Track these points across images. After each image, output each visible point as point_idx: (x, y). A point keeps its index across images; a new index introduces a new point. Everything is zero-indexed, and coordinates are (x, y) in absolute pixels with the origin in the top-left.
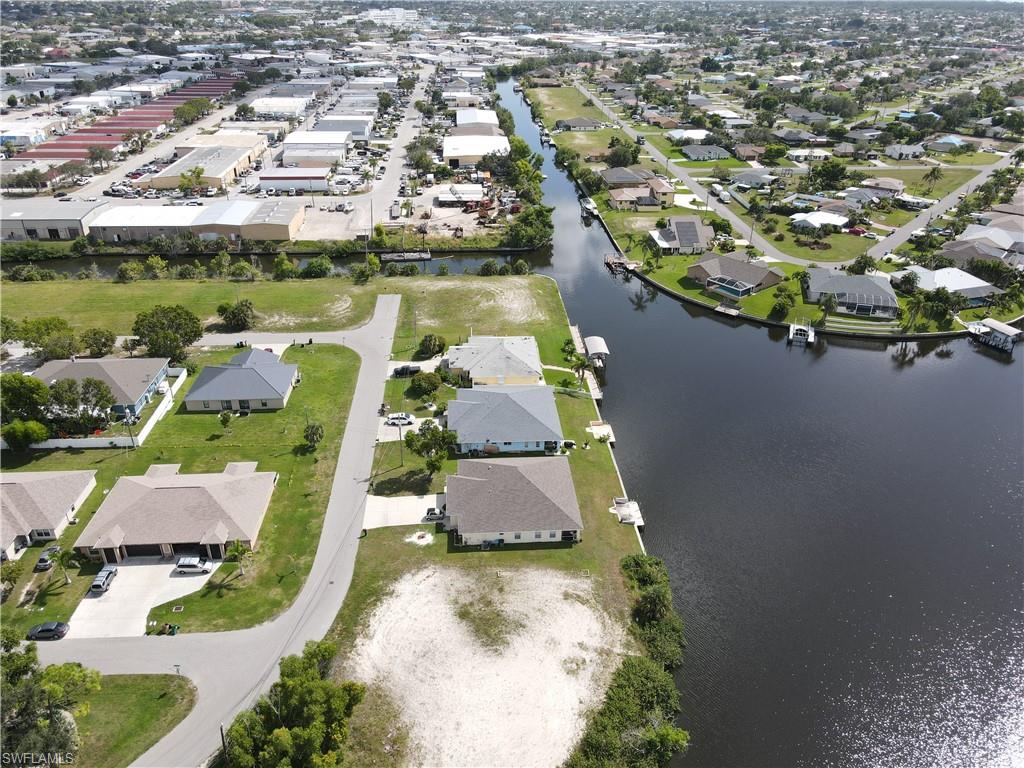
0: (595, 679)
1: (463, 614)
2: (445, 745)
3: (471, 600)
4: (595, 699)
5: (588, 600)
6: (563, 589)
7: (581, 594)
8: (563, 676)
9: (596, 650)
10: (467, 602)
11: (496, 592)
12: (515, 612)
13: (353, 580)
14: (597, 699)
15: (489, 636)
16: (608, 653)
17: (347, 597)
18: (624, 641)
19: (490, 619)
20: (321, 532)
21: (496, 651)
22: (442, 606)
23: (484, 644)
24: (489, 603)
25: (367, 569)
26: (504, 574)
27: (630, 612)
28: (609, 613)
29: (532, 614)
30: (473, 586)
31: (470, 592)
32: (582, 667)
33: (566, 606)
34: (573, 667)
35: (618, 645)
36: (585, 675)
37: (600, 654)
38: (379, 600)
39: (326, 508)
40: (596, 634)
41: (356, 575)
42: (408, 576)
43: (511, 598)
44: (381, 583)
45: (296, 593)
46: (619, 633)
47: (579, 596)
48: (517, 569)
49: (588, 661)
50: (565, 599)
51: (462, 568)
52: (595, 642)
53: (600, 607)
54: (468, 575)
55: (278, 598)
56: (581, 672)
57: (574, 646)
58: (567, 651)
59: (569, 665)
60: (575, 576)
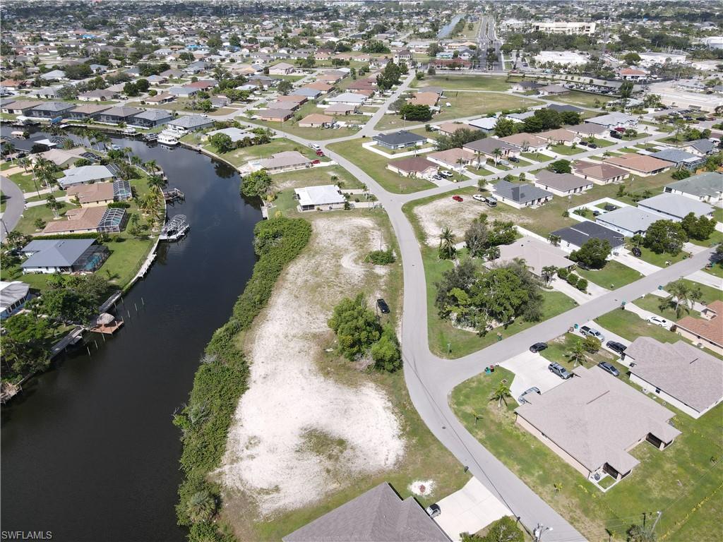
0: (237, 441)
1: (341, 442)
2: (304, 381)
3: (343, 454)
4: (234, 431)
5: (259, 494)
6: (282, 494)
7: (266, 497)
8: (257, 433)
9: (242, 459)
10: (345, 452)
11: (330, 468)
12: (308, 459)
13: (433, 435)
14: (233, 433)
15: (315, 436)
16: (233, 462)
17: (425, 424)
18: (223, 476)
19: (322, 446)
20: (500, 460)
21: (305, 429)
22: (359, 442)
23: (315, 430)
24: (330, 457)
25: (434, 448)
26: (335, 485)
27: (223, 504)
28: (239, 491)
29: (295, 462)
30: (350, 465)
31: (349, 460)
32: (248, 444)
33: (274, 480)
34: (253, 441)
35: (227, 471)
36: (243, 440)
37: (238, 458)
38: (404, 430)
39: (526, 483)
40: (245, 470)
41: (436, 440)
42: (401, 453)
43: (317, 468)
44: (414, 441)
45: (456, 413)
46: (228, 481)
47: (268, 493)
48: (327, 495)
49: (245, 449)
50: (277, 486)
51: (369, 477)
52: (243, 464)
53: (248, 493)
54: (360, 473)
55: (463, 408)
56: (247, 441)
57: (258, 454)
58: (260, 449)
59: (256, 441)
60: (277, 511)
